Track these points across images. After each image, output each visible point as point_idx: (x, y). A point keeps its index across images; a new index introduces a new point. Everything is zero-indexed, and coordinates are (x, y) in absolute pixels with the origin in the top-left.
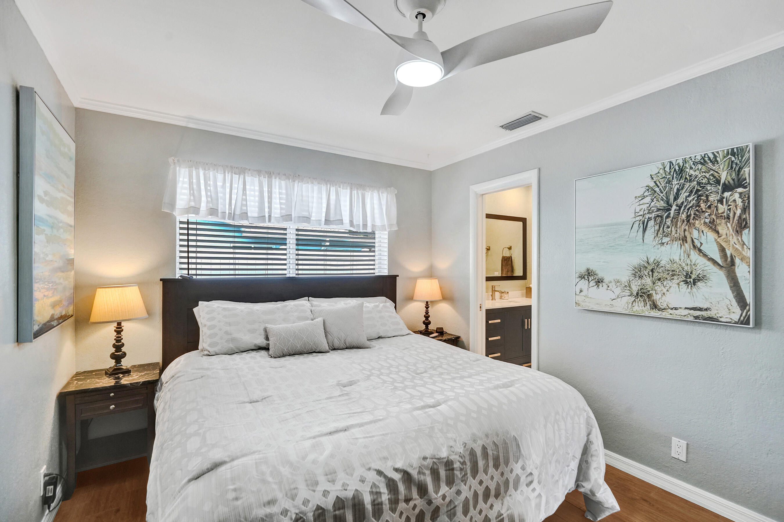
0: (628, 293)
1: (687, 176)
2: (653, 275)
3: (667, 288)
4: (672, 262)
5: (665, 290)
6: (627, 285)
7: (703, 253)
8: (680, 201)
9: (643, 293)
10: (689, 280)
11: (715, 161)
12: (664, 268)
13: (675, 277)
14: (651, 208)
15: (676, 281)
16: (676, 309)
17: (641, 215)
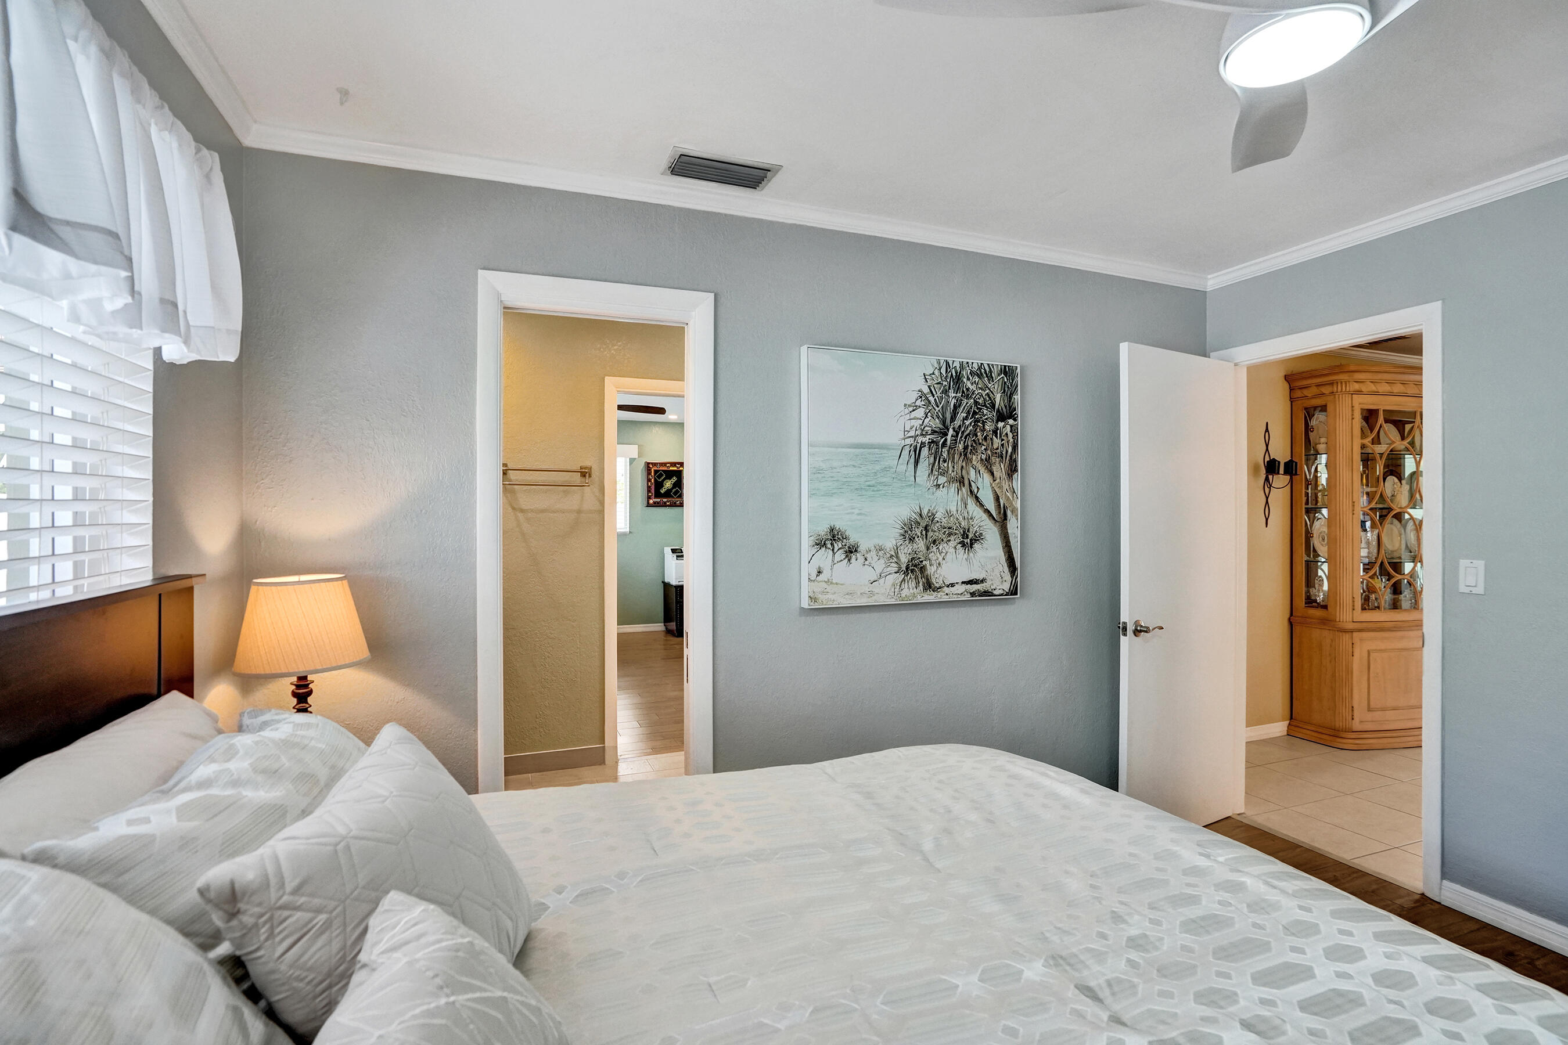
0: (894, 567)
1: (965, 389)
2: (926, 535)
3: (943, 554)
4: (948, 515)
5: (941, 559)
6: (894, 554)
7: (979, 502)
8: (957, 423)
9: (914, 566)
10: (965, 541)
11: (990, 378)
12: (940, 524)
13: (952, 538)
14: (924, 428)
15: (952, 544)
16: (952, 585)
17: (912, 437)
